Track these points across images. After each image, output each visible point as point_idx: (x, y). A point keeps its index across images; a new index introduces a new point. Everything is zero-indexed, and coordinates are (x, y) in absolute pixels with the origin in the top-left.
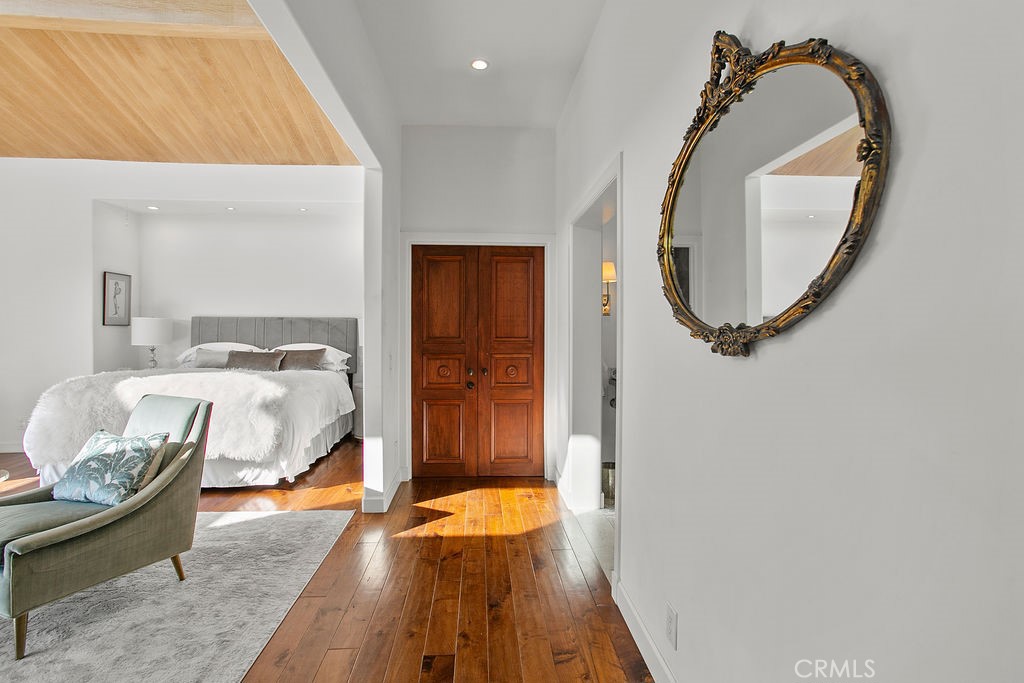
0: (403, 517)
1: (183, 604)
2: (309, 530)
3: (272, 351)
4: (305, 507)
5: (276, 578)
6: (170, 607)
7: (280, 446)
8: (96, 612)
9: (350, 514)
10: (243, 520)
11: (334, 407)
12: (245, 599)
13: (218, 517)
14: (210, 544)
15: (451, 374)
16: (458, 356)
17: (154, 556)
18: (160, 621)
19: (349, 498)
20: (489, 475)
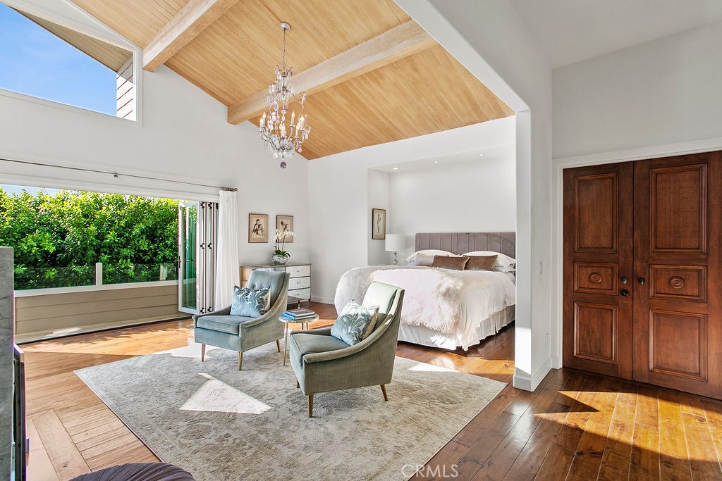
0: (546, 400)
1: (384, 417)
2: (469, 390)
3: (461, 256)
4: (471, 372)
5: (440, 419)
6: (376, 416)
7: (458, 323)
8: (344, 405)
9: (503, 385)
10: (430, 370)
11: (502, 299)
12: (416, 428)
13: (416, 364)
14: (407, 382)
15: (604, 281)
16: (610, 265)
17: (371, 381)
18: (369, 423)
19: (505, 372)
20: (647, 382)
